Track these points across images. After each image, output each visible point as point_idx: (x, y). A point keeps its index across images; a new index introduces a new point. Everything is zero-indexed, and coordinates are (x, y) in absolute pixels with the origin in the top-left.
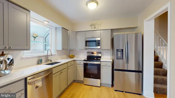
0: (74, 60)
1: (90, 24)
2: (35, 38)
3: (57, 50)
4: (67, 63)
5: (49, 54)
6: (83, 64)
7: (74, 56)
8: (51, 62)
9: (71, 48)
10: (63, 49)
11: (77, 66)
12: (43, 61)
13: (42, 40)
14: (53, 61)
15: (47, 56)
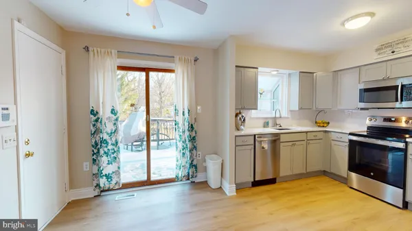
0: (326, 132)
1: (376, 46)
2: (261, 94)
3: (291, 111)
4: (307, 132)
5: (278, 115)
6: (348, 141)
7: (329, 123)
8: (280, 128)
9: (321, 107)
10: (301, 109)
11: (332, 144)
12: (270, 124)
13: (269, 96)
14: (283, 127)
15: (275, 118)
